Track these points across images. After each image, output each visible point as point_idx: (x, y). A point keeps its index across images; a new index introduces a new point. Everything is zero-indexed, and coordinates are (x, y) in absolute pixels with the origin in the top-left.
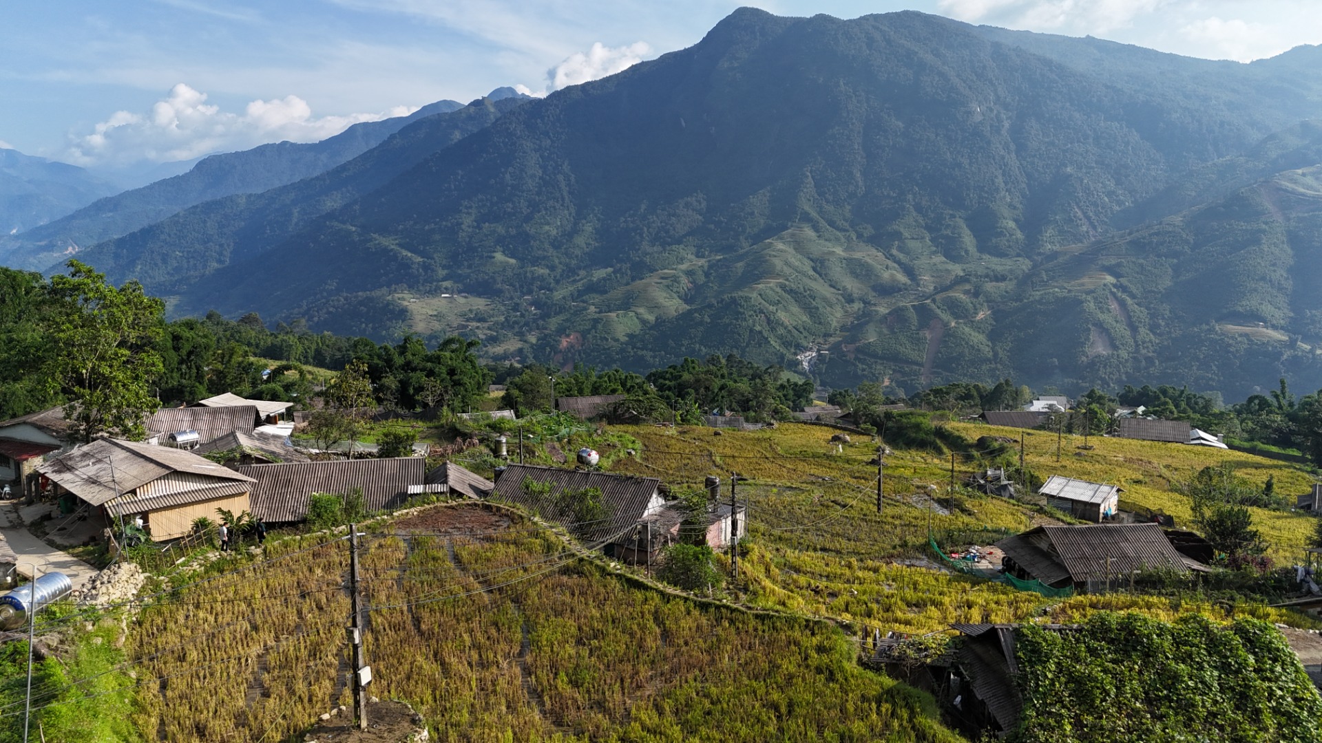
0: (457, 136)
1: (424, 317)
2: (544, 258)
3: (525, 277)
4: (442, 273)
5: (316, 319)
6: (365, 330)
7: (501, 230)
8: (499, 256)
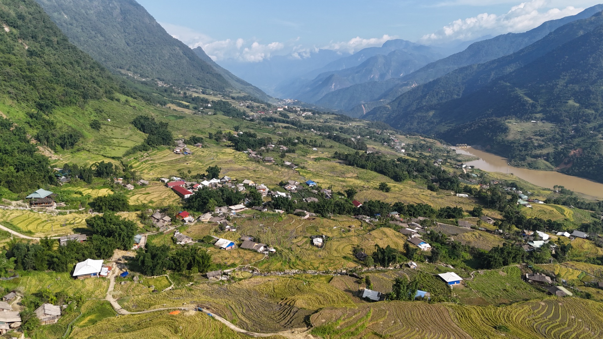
0: (581, 33)
1: (515, 132)
2: (595, 104)
3: (579, 114)
4: (539, 109)
5: (473, 128)
6: (488, 135)
7: (577, 88)
8: (571, 102)
